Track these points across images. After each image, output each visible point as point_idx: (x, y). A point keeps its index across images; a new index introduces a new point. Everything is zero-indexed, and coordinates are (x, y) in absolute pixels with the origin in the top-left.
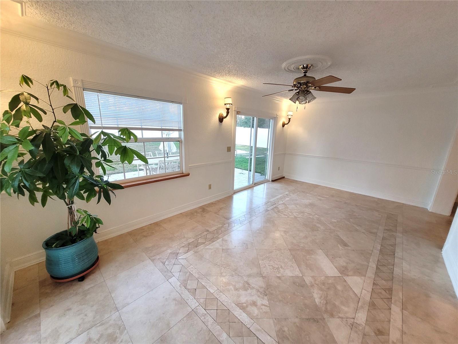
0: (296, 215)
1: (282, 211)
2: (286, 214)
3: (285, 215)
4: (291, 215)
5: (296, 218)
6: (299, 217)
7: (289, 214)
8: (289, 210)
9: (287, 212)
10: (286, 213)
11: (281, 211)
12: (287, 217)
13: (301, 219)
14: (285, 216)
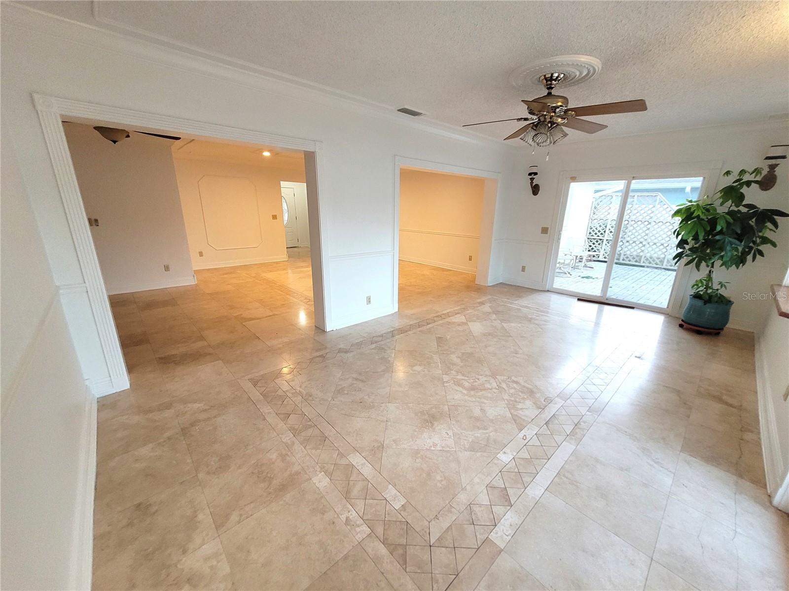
0: (492, 380)
1: (522, 392)
2: (515, 385)
3: (517, 383)
4: (503, 381)
5: (494, 376)
6: (486, 376)
7: (507, 384)
8: (506, 397)
9: (512, 391)
10: (515, 388)
11: (525, 393)
12: (513, 378)
13: (482, 373)
14: (515, 379)
